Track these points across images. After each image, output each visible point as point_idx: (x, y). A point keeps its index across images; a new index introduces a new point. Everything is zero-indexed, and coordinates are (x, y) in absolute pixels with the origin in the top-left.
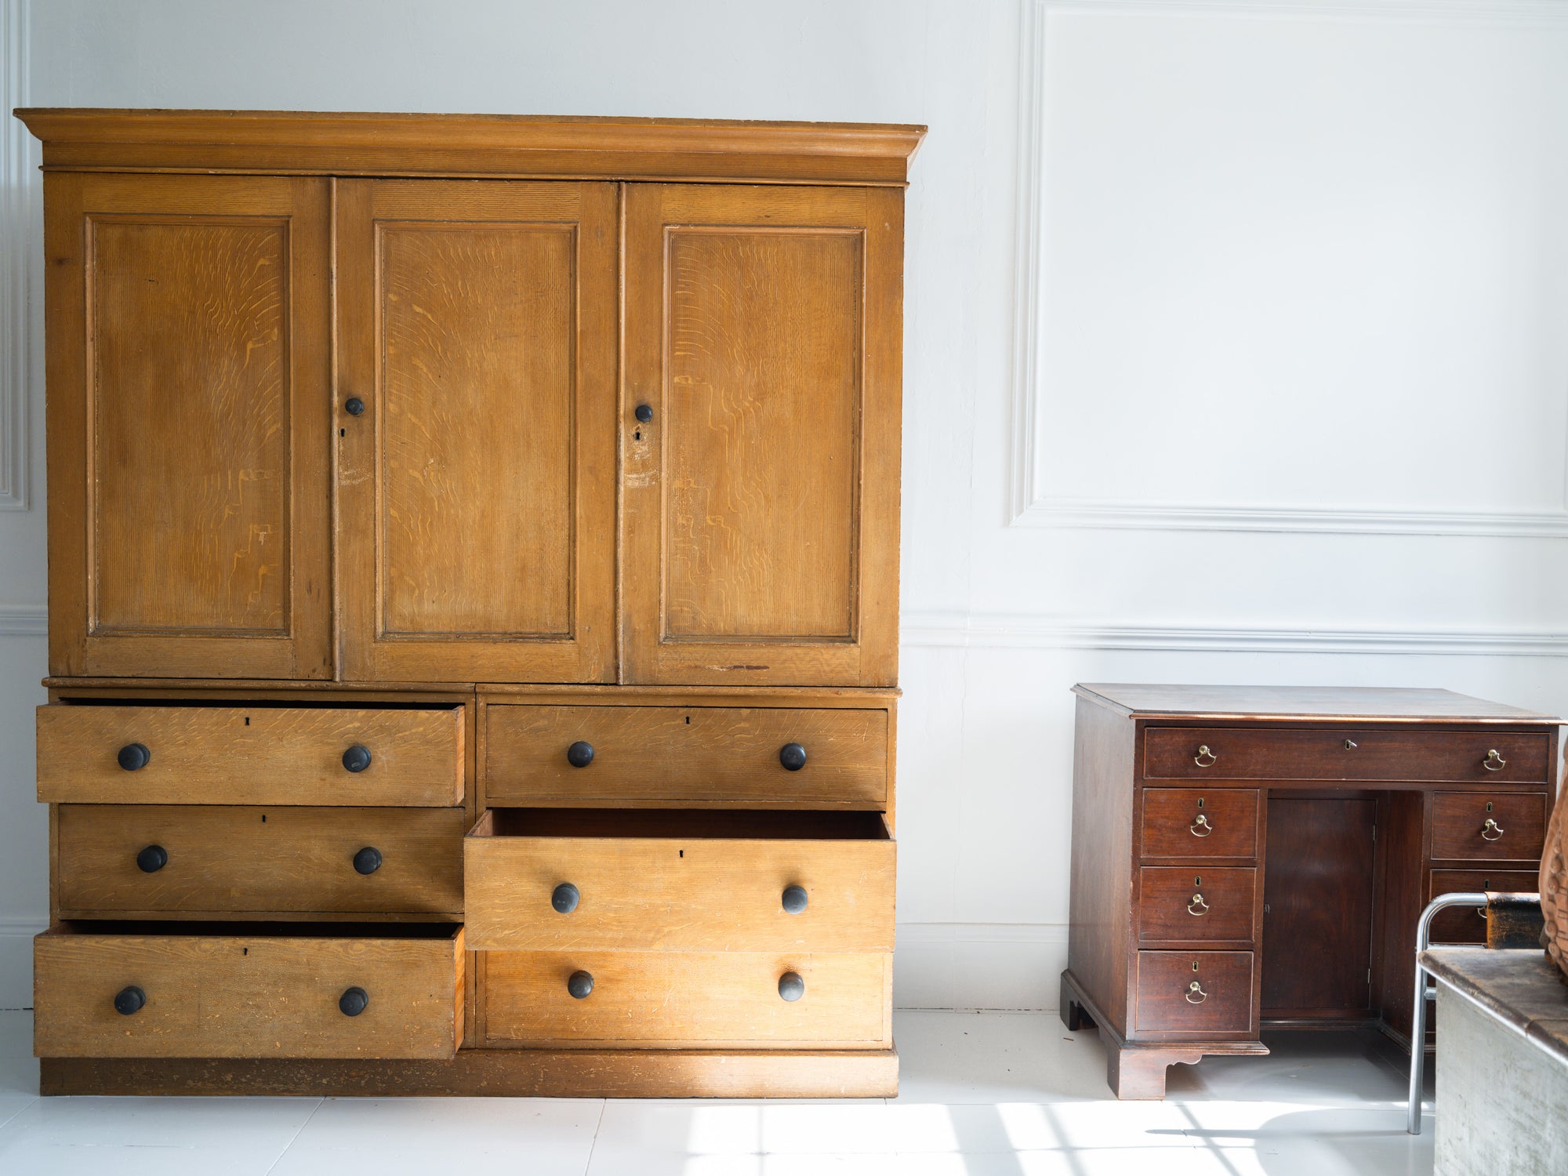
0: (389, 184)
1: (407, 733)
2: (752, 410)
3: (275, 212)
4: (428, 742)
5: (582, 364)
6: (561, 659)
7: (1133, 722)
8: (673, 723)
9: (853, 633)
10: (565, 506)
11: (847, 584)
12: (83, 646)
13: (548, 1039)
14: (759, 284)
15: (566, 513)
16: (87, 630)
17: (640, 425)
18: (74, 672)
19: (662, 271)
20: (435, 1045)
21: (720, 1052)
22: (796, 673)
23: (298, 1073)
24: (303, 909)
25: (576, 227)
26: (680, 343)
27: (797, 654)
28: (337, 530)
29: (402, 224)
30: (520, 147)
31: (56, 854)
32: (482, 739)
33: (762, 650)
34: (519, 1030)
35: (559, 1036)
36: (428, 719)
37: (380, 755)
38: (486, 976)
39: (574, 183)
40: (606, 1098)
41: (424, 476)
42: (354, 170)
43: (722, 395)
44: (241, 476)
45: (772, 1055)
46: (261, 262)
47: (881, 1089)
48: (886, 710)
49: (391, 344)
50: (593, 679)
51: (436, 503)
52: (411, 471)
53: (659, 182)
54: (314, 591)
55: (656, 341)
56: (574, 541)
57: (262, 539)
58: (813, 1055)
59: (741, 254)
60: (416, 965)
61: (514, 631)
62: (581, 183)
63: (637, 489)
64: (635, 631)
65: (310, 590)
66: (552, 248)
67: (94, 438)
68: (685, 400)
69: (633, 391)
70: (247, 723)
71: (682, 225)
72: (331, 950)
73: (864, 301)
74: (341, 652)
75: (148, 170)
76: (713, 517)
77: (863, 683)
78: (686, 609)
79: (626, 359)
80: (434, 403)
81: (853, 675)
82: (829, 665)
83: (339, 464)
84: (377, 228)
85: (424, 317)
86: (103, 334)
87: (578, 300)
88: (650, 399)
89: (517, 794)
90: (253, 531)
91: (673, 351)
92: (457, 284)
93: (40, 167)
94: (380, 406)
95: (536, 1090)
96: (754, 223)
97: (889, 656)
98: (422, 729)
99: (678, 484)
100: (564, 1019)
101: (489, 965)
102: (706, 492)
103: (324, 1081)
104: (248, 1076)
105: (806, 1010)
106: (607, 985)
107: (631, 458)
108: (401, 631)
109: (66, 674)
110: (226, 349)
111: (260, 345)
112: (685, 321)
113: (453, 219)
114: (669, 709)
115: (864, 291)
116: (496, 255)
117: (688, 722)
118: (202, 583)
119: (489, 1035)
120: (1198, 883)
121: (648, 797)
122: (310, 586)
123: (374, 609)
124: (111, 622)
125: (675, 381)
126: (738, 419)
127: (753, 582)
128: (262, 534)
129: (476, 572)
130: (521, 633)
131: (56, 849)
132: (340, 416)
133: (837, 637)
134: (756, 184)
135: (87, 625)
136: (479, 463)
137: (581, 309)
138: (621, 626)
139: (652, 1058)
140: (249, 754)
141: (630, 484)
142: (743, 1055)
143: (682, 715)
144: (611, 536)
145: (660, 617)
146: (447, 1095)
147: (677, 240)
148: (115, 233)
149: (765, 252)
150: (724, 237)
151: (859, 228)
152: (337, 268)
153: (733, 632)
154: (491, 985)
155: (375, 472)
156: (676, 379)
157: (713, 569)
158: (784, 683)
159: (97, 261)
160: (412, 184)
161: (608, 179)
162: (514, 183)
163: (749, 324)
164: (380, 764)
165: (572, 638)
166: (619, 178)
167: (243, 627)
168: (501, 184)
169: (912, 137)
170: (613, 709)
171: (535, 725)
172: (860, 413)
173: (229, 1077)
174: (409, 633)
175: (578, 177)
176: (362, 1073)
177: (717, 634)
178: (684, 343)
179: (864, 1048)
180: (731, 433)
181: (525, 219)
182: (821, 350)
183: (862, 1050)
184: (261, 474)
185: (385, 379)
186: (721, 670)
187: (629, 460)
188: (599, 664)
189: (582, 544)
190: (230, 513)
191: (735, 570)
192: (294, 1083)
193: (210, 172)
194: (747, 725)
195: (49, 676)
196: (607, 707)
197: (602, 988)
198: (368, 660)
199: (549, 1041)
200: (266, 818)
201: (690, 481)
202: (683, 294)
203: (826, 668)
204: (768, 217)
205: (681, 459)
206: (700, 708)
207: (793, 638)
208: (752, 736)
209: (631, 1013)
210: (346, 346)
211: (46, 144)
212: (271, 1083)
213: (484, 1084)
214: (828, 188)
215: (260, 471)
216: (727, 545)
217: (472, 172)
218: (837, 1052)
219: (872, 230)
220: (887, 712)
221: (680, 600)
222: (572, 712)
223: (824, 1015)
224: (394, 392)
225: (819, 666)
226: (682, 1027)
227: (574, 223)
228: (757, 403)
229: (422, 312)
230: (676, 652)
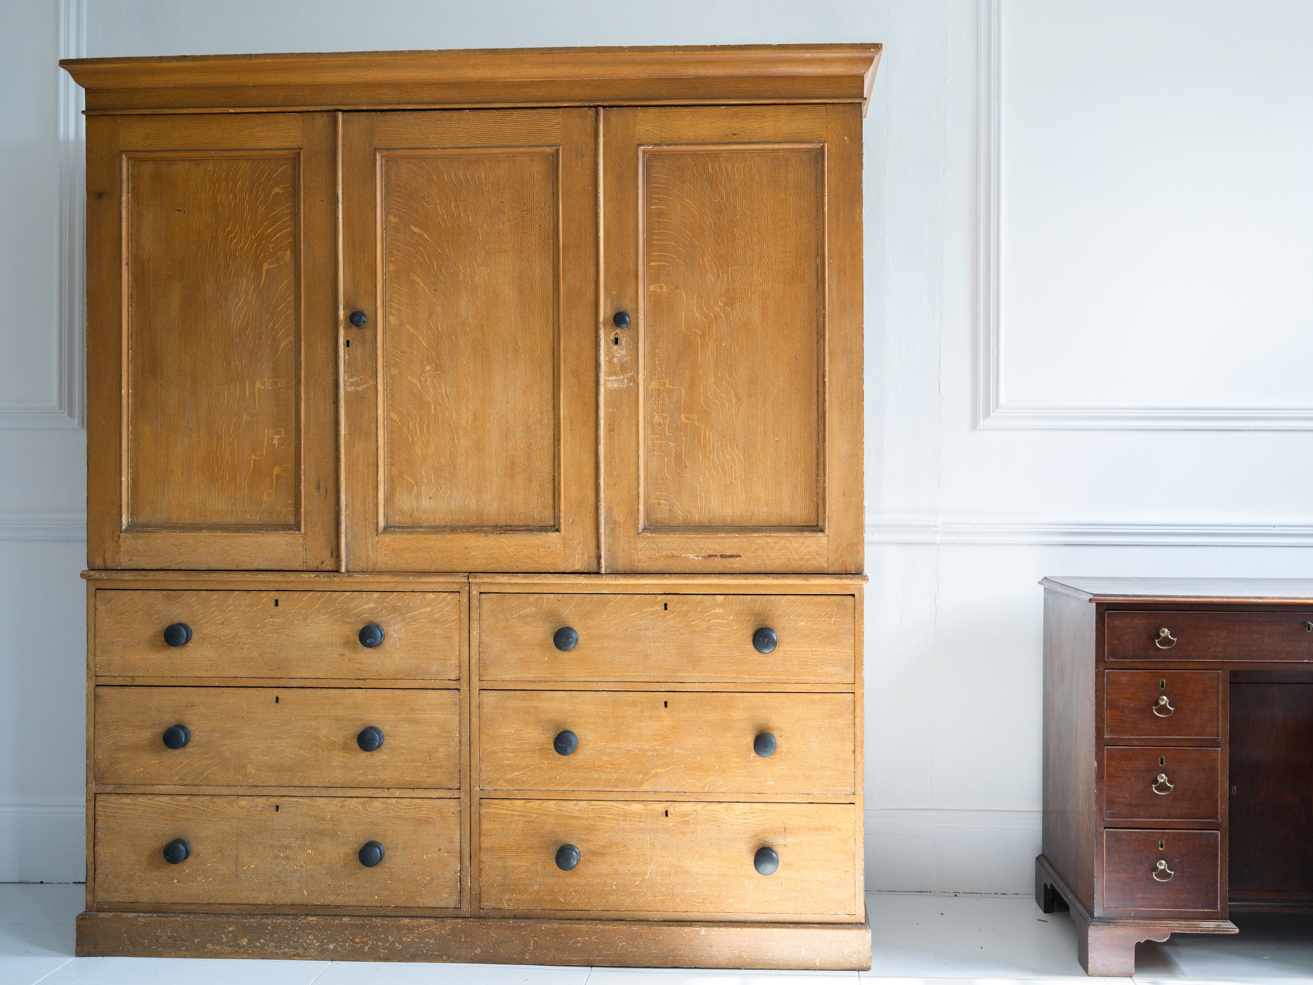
0: (389, 116)
1: (416, 613)
2: (722, 315)
3: (287, 145)
4: (434, 621)
5: (564, 276)
6: (547, 550)
7: (1093, 606)
8: (652, 609)
9: (821, 523)
10: (550, 408)
11: (814, 476)
12: (117, 542)
13: (536, 908)
14: (728, 196)
15: (551, 414)
16: (121, 527)
17: (618, 331)
18: (109, 564)
19: (637, 188)
20: (444, 895)
21: (699, 923)
22: (768, 562)
23: (308, 938)
25: (557, 150)
27: (768, 543)
28: (343, 432)
29: (400, 152)
30: (506, 78)
31: (91, 733)
32: (475, 625)
33: (735, 540)
34: (510, 900)
35: (548, 907)
36: (434, 600)
37: (392, 633)
38: (480, 848)
39: (556, 110)
40: (592, 967)
41: (421, 382)
42: (358, 105)
43: (695, 302)
44: (258, 385)
45: (749, 927)
46: (276, 190)
47: (855, 961)
48: (853, 595)
49: (391, 262)
50: (577, 568)
51: (433, 406)
52: (409, 377)
53: (633, 106)
54: (322, 489)
55: (632, 253)
56: (559, 440)
57: (276, 442)
58: (788, 928)
59: (710, 170)
60: (427, 821)
61: (504, 523)
62: (561, 109)
63: (616, 390)
64: (615, 522)
65: (318, 489)
66: (537, 169)
67: (128, 353)
68: (660, 306)
69: (612, 301)
70: (277, 605)
71: (655, 145)
72: (352, 807)
73: (826, 209)
74: (347, 545)
75: (176, 111)
77: (831, 570)
78: (663, 502)
79: (604, 269)
80: (430, 315)
81: (821, 563)
82: (797, 553)
83: (345, 372)
84: (378, 157)
85: (421, 236)
86: (137, 260)
87: (561, 217)
88: (628, 306)
89: (508, 676)
90: (268, 435)
91: (649, 261)
92: (450, 205)
93: (83, 112)
94: (382, 319)
95: (527, 957)
96: (722, 141)
97: (856, 544)
98: (429, 609)
99: (654, 385)
100: (553, 891)
101: (482, 838)
102: (681, 391)
103: (331, 947)
104: (262, 941)
105: (782, 884)
106: (592, 858)
107: (610, 362)
108: (401, 525)
109: (102, 567)
110: (244, 270)
111: (275, 266)
112: (659, 234)
113: (447, 146)
114: (648, 596)
115: (826, 201)
116: (485, 178)
117: (666, 609)
118: (222, 483)
119: (484, 904)
120: (1162, 763)
121: (630, 680)
122: (319, 485)
123: (377, 505)
124: (142, 519)
125: (651, 290)
126: (710, 323)
127: (725, 476)
128: (276, 437)
129: (469, 470)
130: (511, 526)
131: (92, 729)
132: (345, 328)
133: (806, 526)
134: (723, 105)
135: (121, 522)
136: (471, 369)
137: (563, 224)
138: (602, 519)
139: (634, 928)
140: (278, 632)
141: (609, 385)
142: (722, 927)
143: (660, 601)
144: (592, 435)
145: (638, 509)
146: (444, 961)
147: (651, 159)
148: (147, 170)
149: (733, 168)
150: (694, 154)
151: (820, 142)
152: (343, 193)
153: (707, 523)
154: (484, 857)
155: (377, 379)
156: (652, 288)
157: (688, 464)
158: (756, 571)
159: (132, 194)
160: (410, 116)
161: (587, 104)
162: (502, 112)
163: (719, 235)
164: (392, 641)
165: (558, 530)
166: (597, 104)
167: (258, 523)
168: (489, 113)
169: (869, 55)
170: (596, 596)
171: (524, 612)
172: (824, 315)
173: (245, 942)
174: (408, 527)
175: (559, 104)
176: (365, 940)
177: (693, 525)
178: (659, 254)
179: (838, 922)
180: (703, 336)
181: (512, 144)
182: (786, 257)
183: (836, 924)
184: (275, 383)
185: (386, 294)
186: (696, 559)
187: (607, 364)
188: (583, 554)
189: (566, 442)
190: (248, 418)
191: (709, 465)
192: (303, 947)
193: (230, 111)
194: (722, 611)
195: (87, 569)
196: (590, 595)
197: (589, 861)
198: (371, 552)
199: (539, 911)
200: (279, 701)
201: (665, 382)
202: (658, 208)
203: (796, 556)
204: (735, 135)
205: (657, 362)
206: (677, 596)
207: (764, 528)
208: (726, 621)
209: (615, 885)
210: (351, 264)
211: (88, 92)
212: (282, 947)
213: (478, 951)
214: (790, 106)
215: (275, 380)
216: (700, 442)
217: (465, 103)
218: (812, 925)
219: (832, 143)
220: (854, 597)
221: (658, 493)
222: (559, 600)
223: (799, 889)
224: (394, 305)
225: (789, 554)
226: (664, 899)
227: (556, 146)
228: (727, 308)
229: (419, 232)
230: (654, 543)
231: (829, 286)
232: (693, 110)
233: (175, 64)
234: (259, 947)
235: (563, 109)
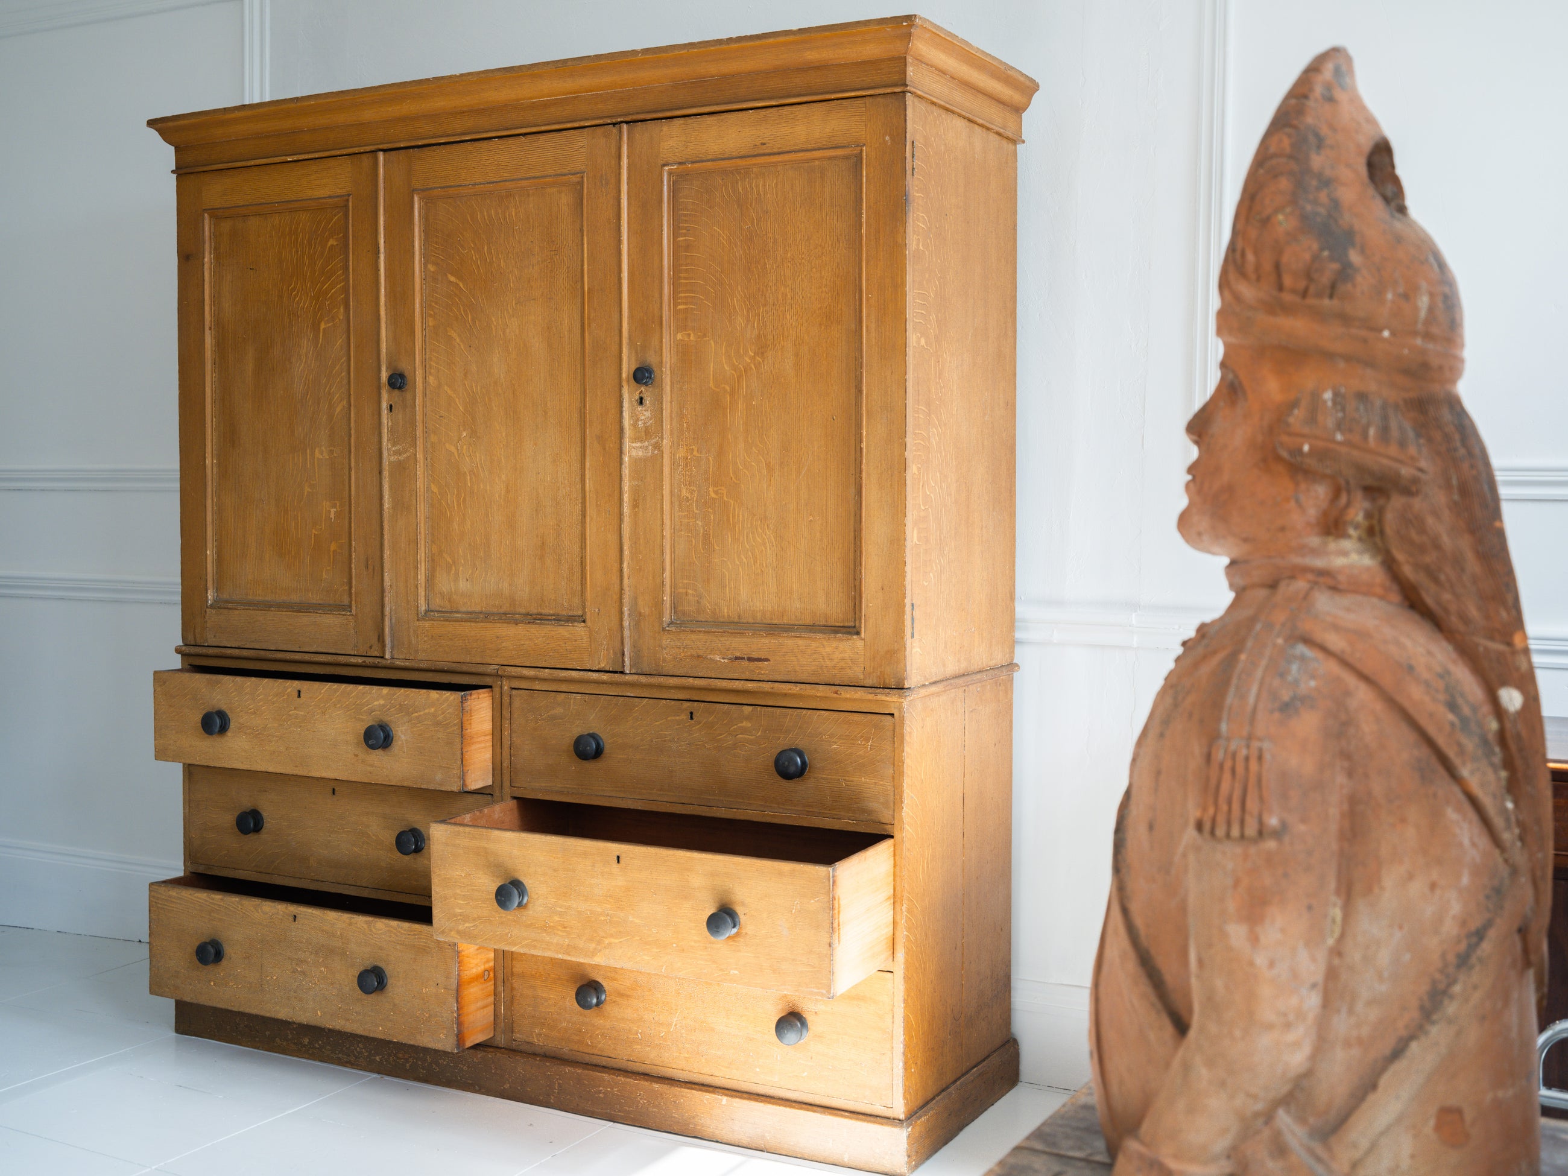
0: (425, 153)
1: (422, 713)
2: (753, 367)
3: (337, 192)
4: (438, 724)
5: (589, 326)
6: (573, 643)
8: (678, 718)
9: (857, 625)
10: (578, 479)
11: (850, 565)
12: (204, 617)
13: (565, 1049)
14: (759, 221)
15: (578, 486)
16: (207, 602)
17: (643, 389)
18: (199, 642)
19: (662, 217)
20: (442, 1035)
21: (723, 1091)
22: (798, 668)
23: (358, 1046)
24: (364, 885)
25: (582, 177)
26: (683, 295)
27: (798, 646)
28: (386, 506)
29: (437, 192)
30: (531, 98)
31: (187, 811)
32: (506, 725)
33: (763, 640)
34: (540, 1035)
35: (576, 1047)
36: (438, 700)
37: (400, 734)
38: (512, 973)
39: (580, 130)
40: (615, 1122)
41: (458, 450)
42: (397, 142)
43: (723, 352)
44: (317, 454)
45: (775, 1104)
46: (332, 242)
47: (887, 1164)
48: (892, 715)
49: (431, 316)
50: (602, 666)
51: (468, 478)
53: (657, 119)
54: (371, 567)
55: (657, 295)
56: (585, 517)
57: (332, 516)
58: (814, 1111)
59: (741, 190)
61: (535, 611)
62: (586, 129)
63: (640, 459)
64: (640, 614)
65: (367, 567)
66: (564, 200)
67: (212, 421)
68: (688, 358)
69: (637, 353)
70: (299, 695)
71: (680, 163)
72: (356, 926)
73: (863, 231)
74: (392, 628)
76: (715, 489)
77: (868, 683)
78: (691, 592)
79: (629, 318)
80: (466, 375)
81: (856, 672)
82: (831, 660)
83: (389, 440)
84: (416, 199)
85: (457, 285)
86: (218, 323)
87: (586, 256)
88: (652, 359)
89: (537, 784)
90: (326, 508)
91: (675, 305)
92: (483, 248)
93: (173, 172)
94: (421, 379)
95: (552, 1101)
96: (752, 153)
97: (895, 652)
98: (433, 710)
99: (681, 452)
100: (580, 1031)
102: (709, 460)
103: (378, 1058)
104: (320, 1044)
105: (811, 1058)
106: (618, 999)
107: (635, 425)
108: (440, 609)
109: (193, 643)
110: (305, 331)
111: (330, 325)
112: (686, 271)
113: (477, 181)
114: (673, 702)
115: (864, 220)
116: (516, 215)
117: (692, 718)
118: (289, 558)
119: (516, 1036)
121: (655, 798)
122: (367, 562)
123: (417, 586)
124: (225, 596)
125: (678, 339)
126: (740, 377)
127: (755, 562)
128: (333, 510)
129: (502, 550)
130: (541, 615)
131: (187, 806)
132: (389, 392)
133: (842, 627)
134: (751, 109)
135: (207, 597)
136: (504, 435)
137: (588, 265)
138: (626, 609)
139: (656, 1086)
141: (634, 454)
142: (744, 1098)
143: (686, 709)
144: (616, 511)
145: (664, 600)
147: (676, 181)
148: (226, 226)
149: (764, 185)
150: (724, 172)
151: (858, 146)
152: (384, 244)
153: (736, 619)
154: (517, 983)
155: (416, 447)
156: (679, 336)
157: (716, 547)
158: (785, 678)
159: (214, 253)
160: (443, 151)
161: (609, 121)
162: (529, 137)
163: (749, 269)
164: (400, 743)
165: (584, 621)
166: (619, 120)
167: (320, 602)
168: (517, 140)
169: (904, 30)
170: (622, 699)
171: (553, 712)
172: (862, 363)
173: (306, 1041)
174: (447, 612)
175: (582, 124)
176: (407, 1056)
177: (721, 620)
178: (686, 295)
179: (873, 1113)
180: (732, 394)
181: (538, 174)
182: (822, 292)
183: (871, 1115)
184: (331, 452)
185: (425, 352)
186: (723, 661)
187: (632, 428)
188: (608, 649)
189: (591, 519)
190: (309, 490)
191: (738, 548)
192: (355, 1056)
193: (289, 159)
194: (749, 725)
195: (182, 644)
196: (616, 697)
197: (614, 1002)
198: (413, 638)
199: (567, 1051)
200: (336, 792)
201: (693, 449)
202: (685, 240)
203: (828, 663)
204: (764, 144)
205: (685, 425)
206: (703, 703)
207: (796, 627)
208: (753, 737)
209: (641, 1033)
210: (394, 320)
211: (178, 150)
212: (337, 1052)
213: (507, 1086)
214: (825, 103)
215: (331, 448)
216: (729, 520)
217: (492, 131)
218: (842, 1113)
219: (871, 146)
220: (894, 717)
221: (685, 581)
222: (585, 701)
223: (831, 1068)
224: (434, 364)
225: (821, 660)
226: (689, 1058)
227: (581, 173)
228: (757, 358)
229: (455, 281)
230: (679, 640)
231: (867, 327)
232: (719, 117)
233: (237, 114)
234: (318, 1048)
235: (588, 128)
